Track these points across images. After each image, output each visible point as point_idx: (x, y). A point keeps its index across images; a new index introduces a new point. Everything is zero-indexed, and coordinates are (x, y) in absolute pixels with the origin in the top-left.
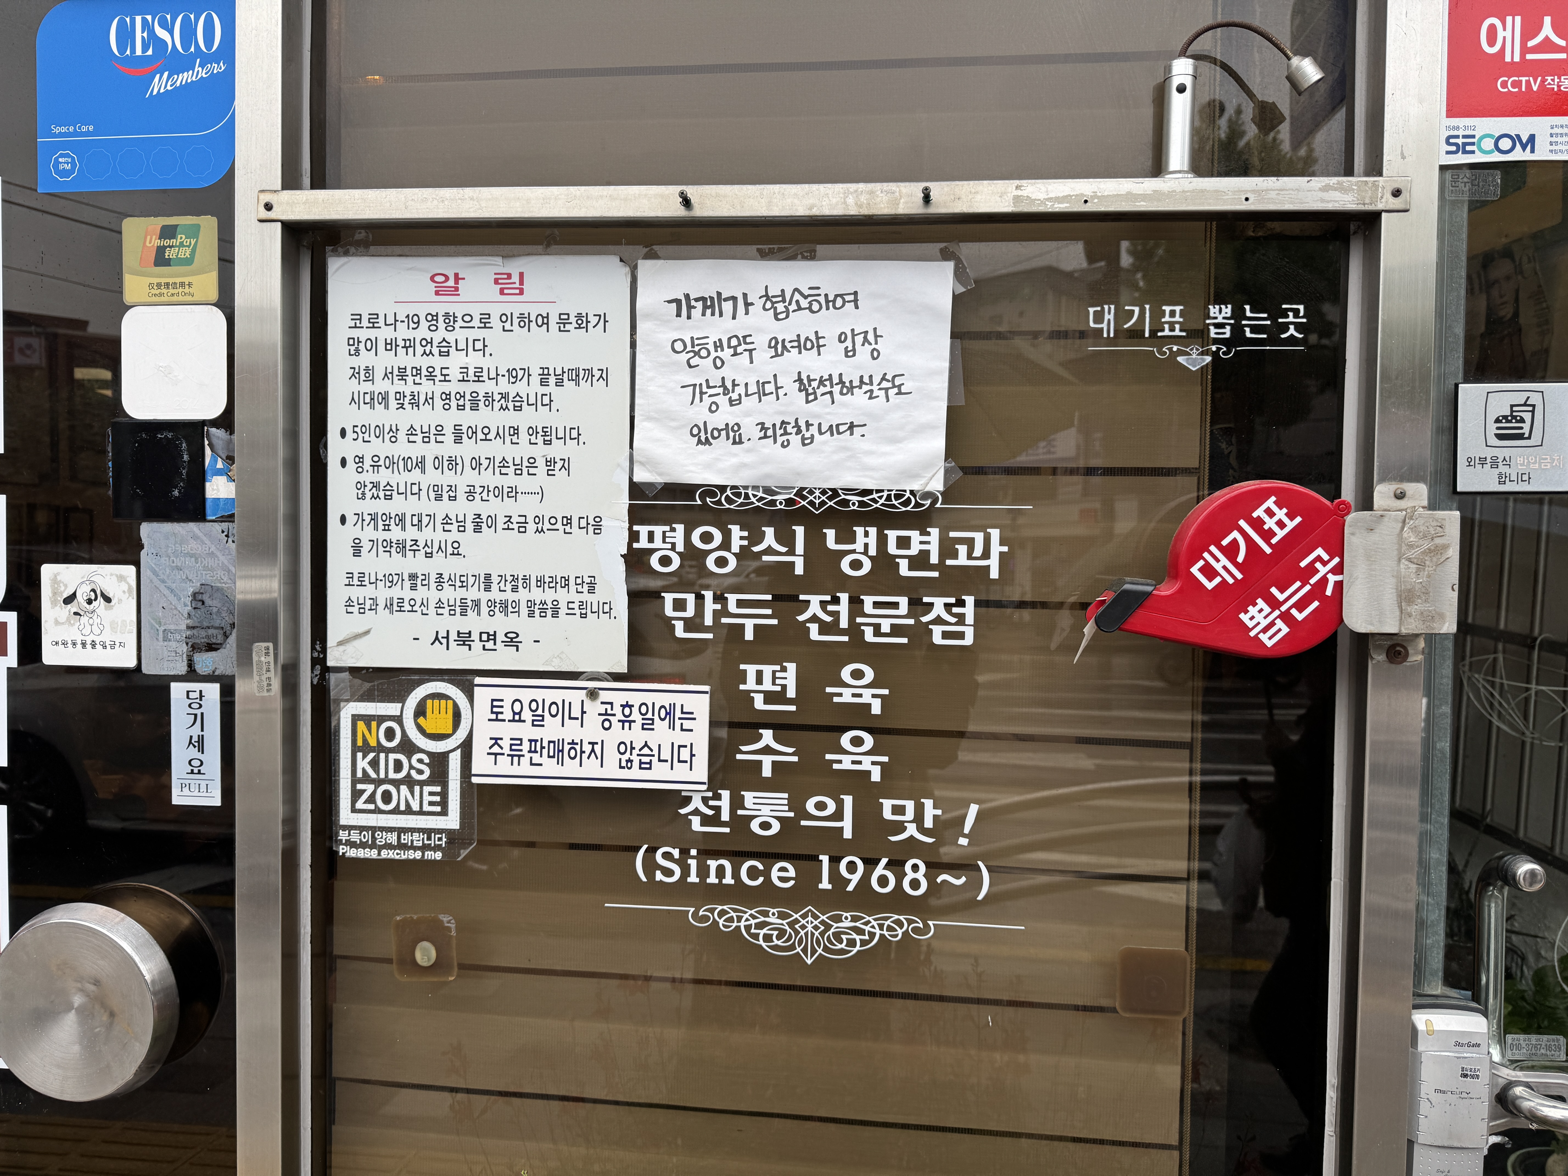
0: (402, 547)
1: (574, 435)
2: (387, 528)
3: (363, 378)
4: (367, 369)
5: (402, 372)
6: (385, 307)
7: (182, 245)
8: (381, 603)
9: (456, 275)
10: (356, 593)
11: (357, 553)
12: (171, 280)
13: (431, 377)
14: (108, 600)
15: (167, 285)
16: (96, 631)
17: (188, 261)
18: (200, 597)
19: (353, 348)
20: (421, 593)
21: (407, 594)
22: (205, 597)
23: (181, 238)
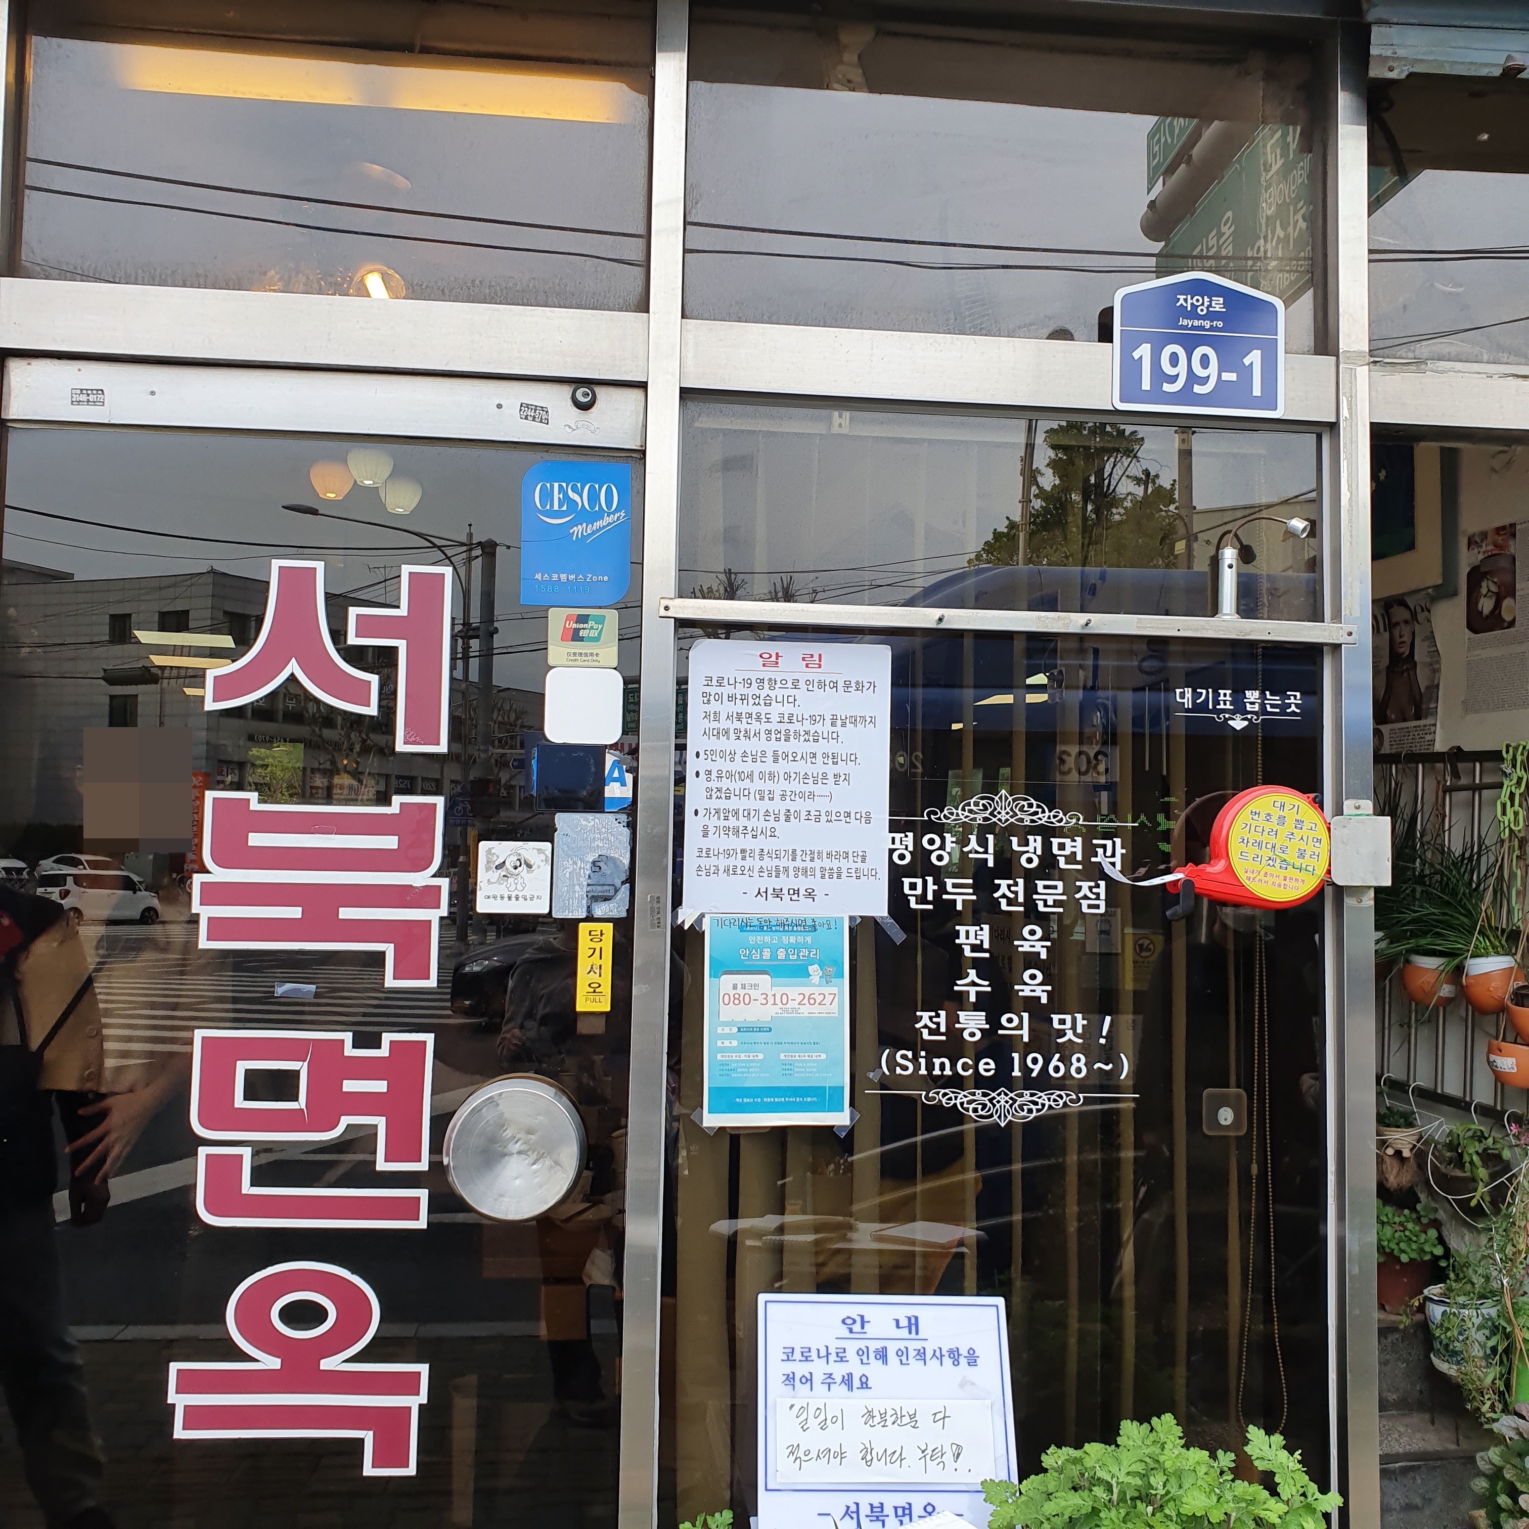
0: (736, 832)
1: (853, 758)
2: (726, 818)
3: (712, 718)
4: (715, 713)
5: (739, 715)
6: (729, 674)
7: (592, 628)
8: (722, 870)
9: (777, 654)
10: (704, 862)
11: (705, 835)
12: (583, 651)
13: (758, 719)
14: (529, 866)
15: (581, 654)
16: (520, 887)
17: (597, 639)
18: (598, 864)
19: (705, 699)
20: (749, 862)
21: (739, 863)
22: (601, 864)
23: (591, 623)
